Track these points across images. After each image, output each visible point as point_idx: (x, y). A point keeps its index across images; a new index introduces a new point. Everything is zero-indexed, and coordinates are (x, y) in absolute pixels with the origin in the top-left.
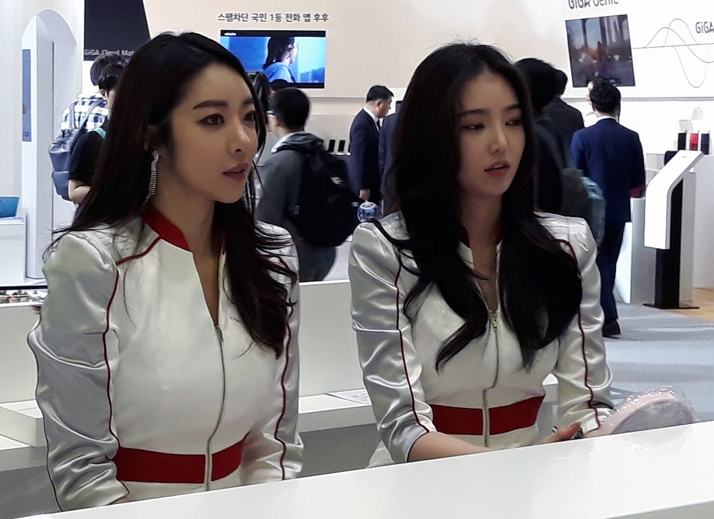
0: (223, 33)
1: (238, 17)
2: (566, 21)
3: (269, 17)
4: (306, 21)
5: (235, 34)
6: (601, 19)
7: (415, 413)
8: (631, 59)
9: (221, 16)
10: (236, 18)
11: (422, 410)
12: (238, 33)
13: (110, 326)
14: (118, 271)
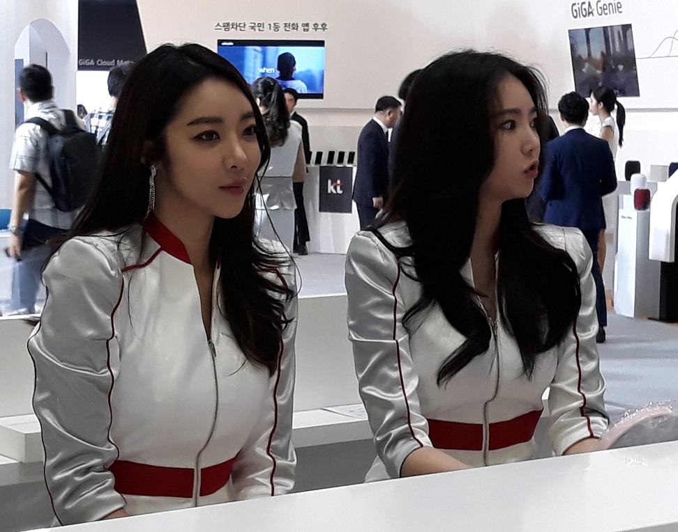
0: (220, 42)
1: (235, 26)
2: (570, 31)
3: (266, 26)
4: (304, 30)
5: (232, 44)
6: (605, 28)
7: (410, 426)
8: (636, 69)
9: (218, 25)
10: (233, 27)
11: (417, 422)
12: (236, 42)
13: (115, 334)
14: (123, 279)
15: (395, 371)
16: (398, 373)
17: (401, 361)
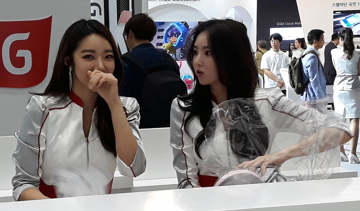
3: (357, 4)
5: (340, 12)
9: (334, 4)
10: (341, 5)
12: (342, 12)
13: (41, 134)
14: (49, 112)
15: (184, 161)
16: (185, 161)
17: (186, 157)
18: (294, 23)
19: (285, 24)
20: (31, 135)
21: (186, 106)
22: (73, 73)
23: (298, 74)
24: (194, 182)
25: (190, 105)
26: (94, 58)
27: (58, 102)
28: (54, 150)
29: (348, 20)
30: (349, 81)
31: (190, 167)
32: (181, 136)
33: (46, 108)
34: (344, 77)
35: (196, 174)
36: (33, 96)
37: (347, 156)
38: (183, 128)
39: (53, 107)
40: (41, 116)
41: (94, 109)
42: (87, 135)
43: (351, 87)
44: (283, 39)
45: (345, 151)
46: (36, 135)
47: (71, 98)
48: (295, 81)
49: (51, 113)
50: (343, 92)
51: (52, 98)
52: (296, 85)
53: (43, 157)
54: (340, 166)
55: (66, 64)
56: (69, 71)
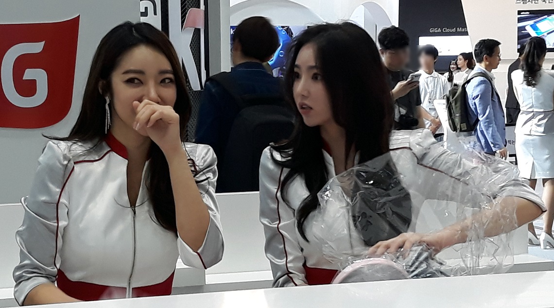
0: (519, 12)
5: (529, 13)
10: (529, 1)
12: (531, 12)
13: (61, 200)
14: (74, 167)
15: (281, 244)
16: (283, 246)
17: (285, 238)
18: (456, 29)
19: (442, 31)
20: (45, 202)
21: (284, 160)
22: (111, 105)
23: (461, 109)
24: (299, 277)
25: (290, 158)
26: (142, 83)
27: (89, 152)
28: (81, 226)
29: (538, 25)
30: (539, 120)
31: (291, 254)
32: (276, 207)
33: (69, 161)
34: (533, 113)
35: (301, 264)
36: (50, 142)
37: (538, 237)
38: (279, 194)
39: (81, 159)
40: (62, 172)
41: (145, 163)
42: (133, 204)
43: (542, 129)
44: (440, 54)
45: (535, 229)
46: (53, 202)
47: (109, 146)
48: (457, 120)
49: (77, 168)
50: (530, 138)
51: (80, 144)
52: (458, 127)
53: (63, 237)
54: (527, 253)
55: (100, 91)
56: (106, 102)
